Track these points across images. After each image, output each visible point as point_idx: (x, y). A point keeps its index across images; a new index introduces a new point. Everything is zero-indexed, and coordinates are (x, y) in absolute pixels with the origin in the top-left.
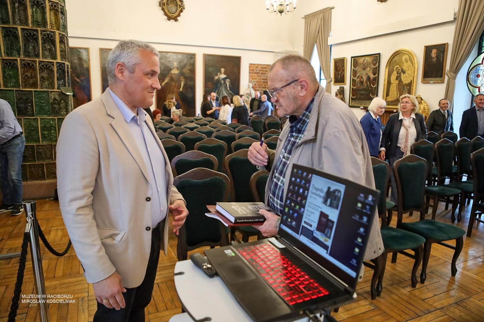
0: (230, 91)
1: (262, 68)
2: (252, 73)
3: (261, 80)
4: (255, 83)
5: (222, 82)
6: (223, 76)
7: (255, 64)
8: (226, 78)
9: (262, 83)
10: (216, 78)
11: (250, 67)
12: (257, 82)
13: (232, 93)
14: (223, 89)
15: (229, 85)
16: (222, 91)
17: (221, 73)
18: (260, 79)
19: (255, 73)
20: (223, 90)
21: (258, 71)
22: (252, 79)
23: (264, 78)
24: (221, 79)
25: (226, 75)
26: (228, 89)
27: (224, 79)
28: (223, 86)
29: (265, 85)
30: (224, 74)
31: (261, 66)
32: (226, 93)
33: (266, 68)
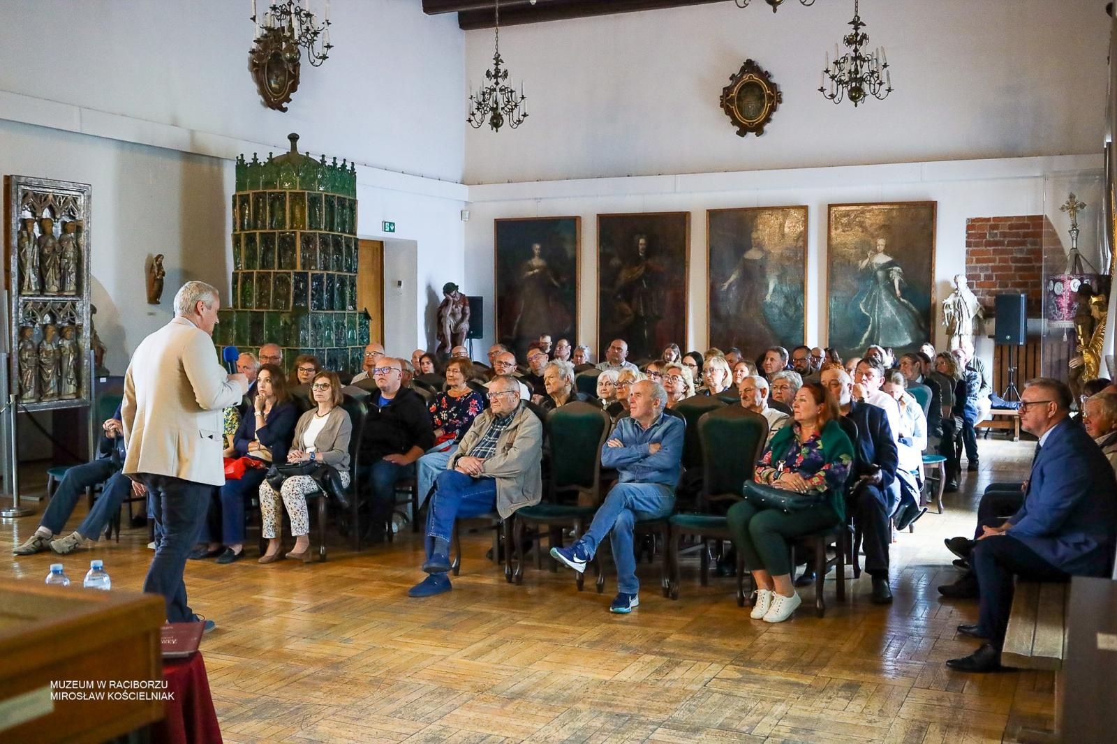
0: (902, 300)
1: (1011, 227)
2: (977, 245)
3: (1011, 264)
4: (989, 272)
5: (880, 274)
6: (882, 259)
7: (989, 220)
8: (891, 264)
9: (1013, 272)
10: (863, 264)
11: (969, 228)
12: (994, 269)
13: (911, 305)
14: (883, 294)
15: (900, 282)
16: (880, 299)
17: (877, 252)
18: (1005, 261)
19: (989, 244)
20: (883, 297)
21: (998, 239)
22: (978, 261)
23: (1019, 256)
24: (875, 267)
25: (890, 256)
26: (898, 292)
27: (886, 268)
28: (881, 287)
29: (1021, 277)
30: (885, 252)
31: (1009, 223)
32: (893, 305)
33: (1027, 226)
